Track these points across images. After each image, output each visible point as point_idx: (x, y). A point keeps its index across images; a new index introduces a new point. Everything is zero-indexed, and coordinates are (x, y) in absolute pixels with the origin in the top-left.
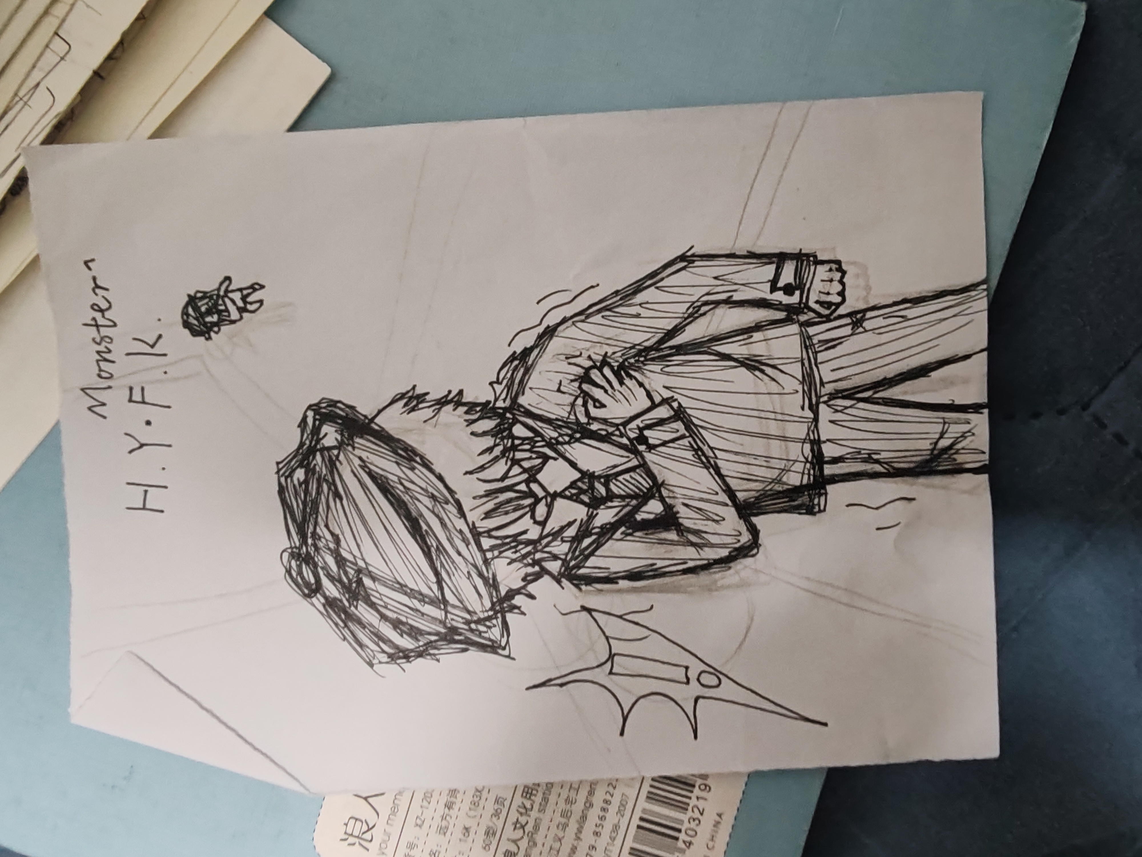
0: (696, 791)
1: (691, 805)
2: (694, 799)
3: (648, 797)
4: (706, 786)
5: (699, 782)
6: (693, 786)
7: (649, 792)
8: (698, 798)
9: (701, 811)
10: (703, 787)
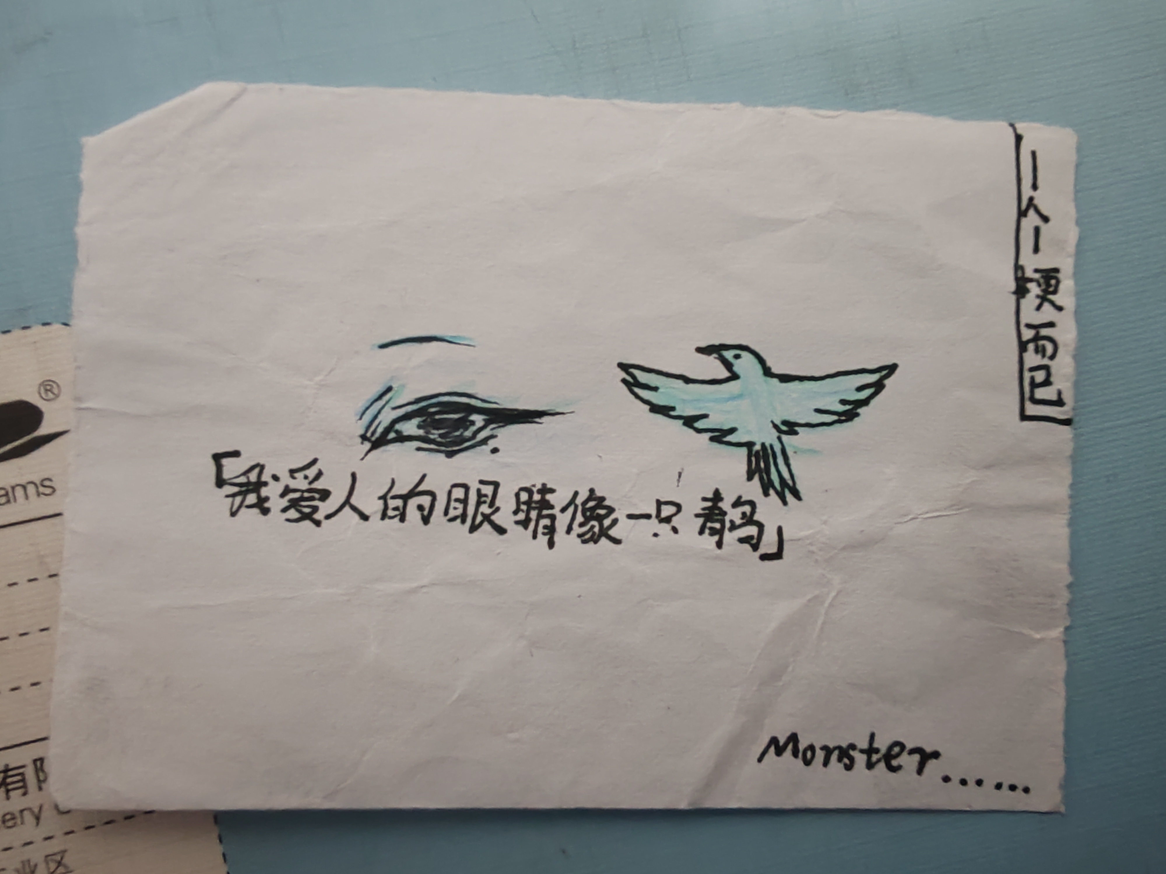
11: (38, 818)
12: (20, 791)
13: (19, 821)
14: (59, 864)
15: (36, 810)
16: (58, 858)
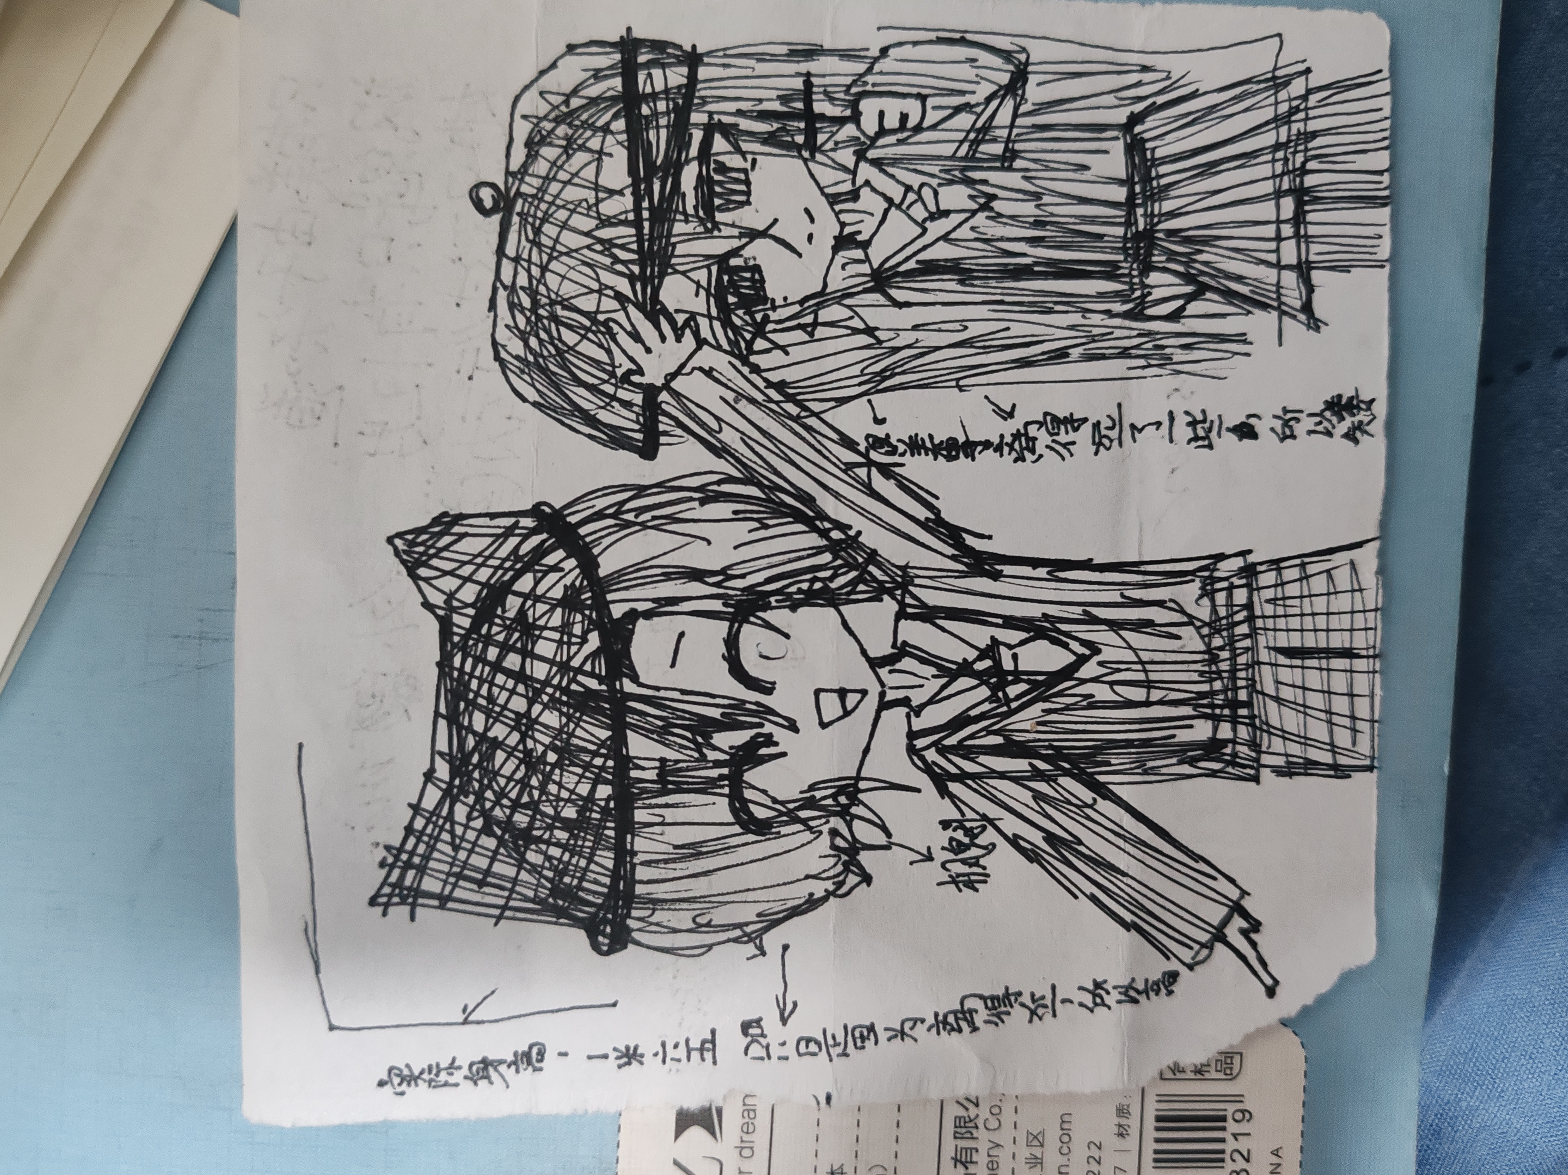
0: (1232, 1126)
1: (1228, 1152)
2: (1230, 1139)
3: (1156, 1160)
4: (1243, 1111)
5: (1231, 1108)
6: (1223, 1119)
7: (1156, 1152)
8: (1235, 1136)
9: (1246, 1155)
10: (1239, 1116)
11: (998, 1145)
12: (974, 1152)
13: (995, 1159)
14: (1035, 1137)
15: (992, 1145)
16: (1031, 1138)
